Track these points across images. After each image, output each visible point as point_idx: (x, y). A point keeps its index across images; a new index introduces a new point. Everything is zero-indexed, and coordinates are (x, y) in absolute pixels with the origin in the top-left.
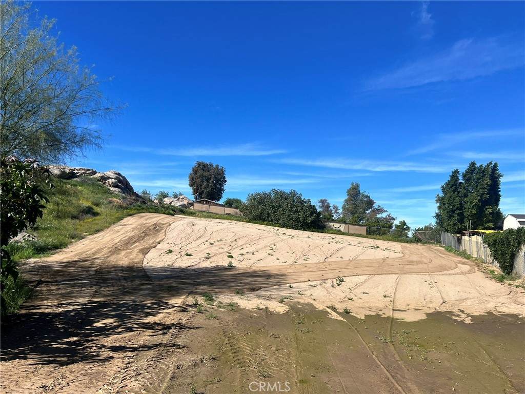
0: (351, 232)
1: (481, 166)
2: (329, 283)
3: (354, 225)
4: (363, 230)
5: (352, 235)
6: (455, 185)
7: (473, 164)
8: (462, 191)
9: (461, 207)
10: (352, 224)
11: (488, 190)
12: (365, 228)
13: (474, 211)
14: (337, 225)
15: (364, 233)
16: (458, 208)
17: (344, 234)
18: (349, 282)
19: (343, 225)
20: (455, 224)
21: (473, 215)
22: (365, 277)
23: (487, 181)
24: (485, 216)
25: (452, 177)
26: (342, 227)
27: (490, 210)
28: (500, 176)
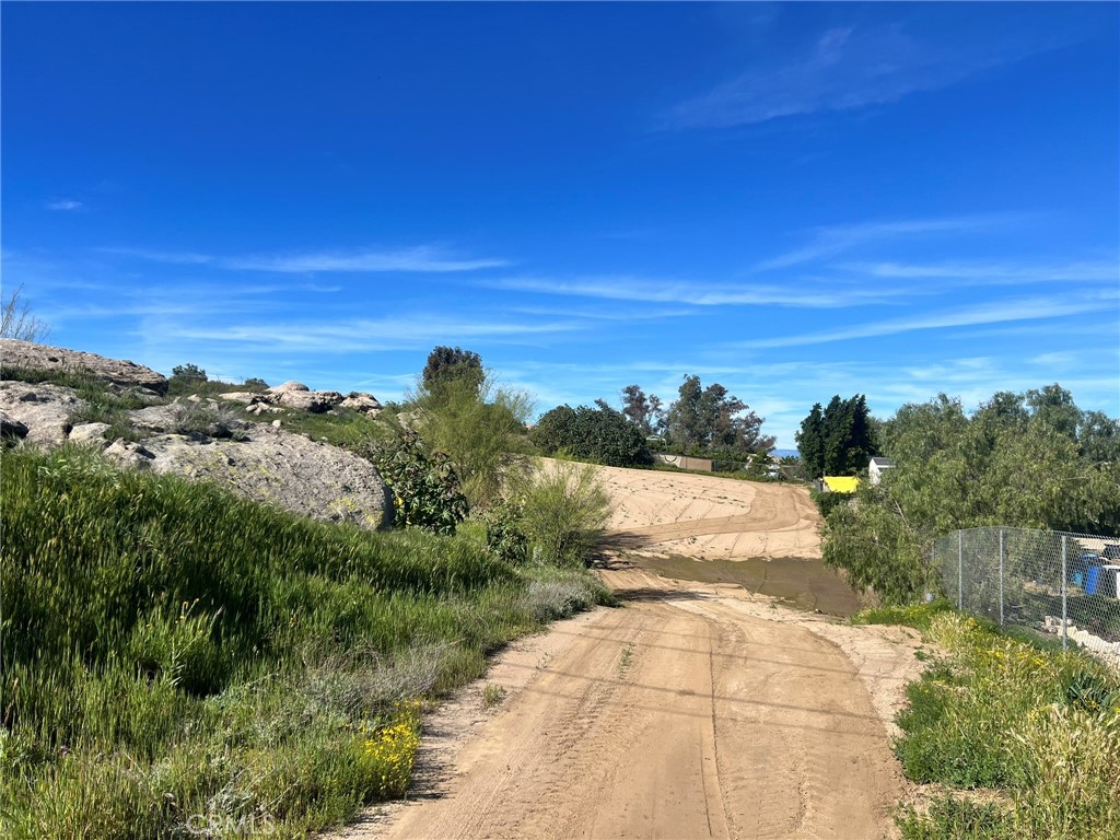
0: (690, 467)
1: (845, 401)
2: (686, 542)
3: (695, 457)
4: (707, 465)
5: (692, 472)
6: (815, 422)
7: (837, 398)
8: (824, 431)
9: (822, 449)
10: (692, 456)
11: (851, 429)
12: (710, 462)
13: (835, 455)
14: (670, 458)
15: (709, 469)
16: (818, 451)
17: (680, 470)
18: (701, 539)
19: (679, 458)
20: (815, 469)
21: (833, 459)
22: (712, 536)
23: (851, 419)
24: (848, 459)
25: (813, 412)
26: (678, 461)
27: (853, 453)
28: (868, 411)
